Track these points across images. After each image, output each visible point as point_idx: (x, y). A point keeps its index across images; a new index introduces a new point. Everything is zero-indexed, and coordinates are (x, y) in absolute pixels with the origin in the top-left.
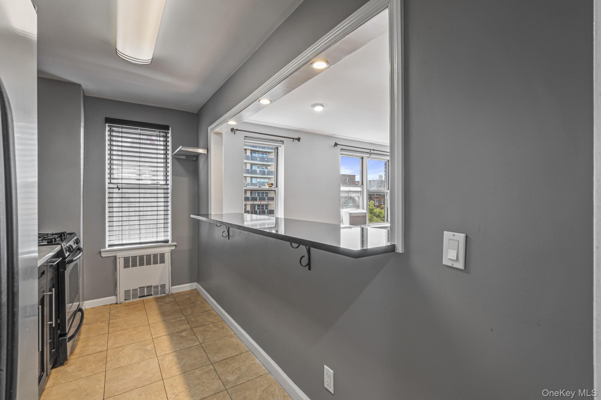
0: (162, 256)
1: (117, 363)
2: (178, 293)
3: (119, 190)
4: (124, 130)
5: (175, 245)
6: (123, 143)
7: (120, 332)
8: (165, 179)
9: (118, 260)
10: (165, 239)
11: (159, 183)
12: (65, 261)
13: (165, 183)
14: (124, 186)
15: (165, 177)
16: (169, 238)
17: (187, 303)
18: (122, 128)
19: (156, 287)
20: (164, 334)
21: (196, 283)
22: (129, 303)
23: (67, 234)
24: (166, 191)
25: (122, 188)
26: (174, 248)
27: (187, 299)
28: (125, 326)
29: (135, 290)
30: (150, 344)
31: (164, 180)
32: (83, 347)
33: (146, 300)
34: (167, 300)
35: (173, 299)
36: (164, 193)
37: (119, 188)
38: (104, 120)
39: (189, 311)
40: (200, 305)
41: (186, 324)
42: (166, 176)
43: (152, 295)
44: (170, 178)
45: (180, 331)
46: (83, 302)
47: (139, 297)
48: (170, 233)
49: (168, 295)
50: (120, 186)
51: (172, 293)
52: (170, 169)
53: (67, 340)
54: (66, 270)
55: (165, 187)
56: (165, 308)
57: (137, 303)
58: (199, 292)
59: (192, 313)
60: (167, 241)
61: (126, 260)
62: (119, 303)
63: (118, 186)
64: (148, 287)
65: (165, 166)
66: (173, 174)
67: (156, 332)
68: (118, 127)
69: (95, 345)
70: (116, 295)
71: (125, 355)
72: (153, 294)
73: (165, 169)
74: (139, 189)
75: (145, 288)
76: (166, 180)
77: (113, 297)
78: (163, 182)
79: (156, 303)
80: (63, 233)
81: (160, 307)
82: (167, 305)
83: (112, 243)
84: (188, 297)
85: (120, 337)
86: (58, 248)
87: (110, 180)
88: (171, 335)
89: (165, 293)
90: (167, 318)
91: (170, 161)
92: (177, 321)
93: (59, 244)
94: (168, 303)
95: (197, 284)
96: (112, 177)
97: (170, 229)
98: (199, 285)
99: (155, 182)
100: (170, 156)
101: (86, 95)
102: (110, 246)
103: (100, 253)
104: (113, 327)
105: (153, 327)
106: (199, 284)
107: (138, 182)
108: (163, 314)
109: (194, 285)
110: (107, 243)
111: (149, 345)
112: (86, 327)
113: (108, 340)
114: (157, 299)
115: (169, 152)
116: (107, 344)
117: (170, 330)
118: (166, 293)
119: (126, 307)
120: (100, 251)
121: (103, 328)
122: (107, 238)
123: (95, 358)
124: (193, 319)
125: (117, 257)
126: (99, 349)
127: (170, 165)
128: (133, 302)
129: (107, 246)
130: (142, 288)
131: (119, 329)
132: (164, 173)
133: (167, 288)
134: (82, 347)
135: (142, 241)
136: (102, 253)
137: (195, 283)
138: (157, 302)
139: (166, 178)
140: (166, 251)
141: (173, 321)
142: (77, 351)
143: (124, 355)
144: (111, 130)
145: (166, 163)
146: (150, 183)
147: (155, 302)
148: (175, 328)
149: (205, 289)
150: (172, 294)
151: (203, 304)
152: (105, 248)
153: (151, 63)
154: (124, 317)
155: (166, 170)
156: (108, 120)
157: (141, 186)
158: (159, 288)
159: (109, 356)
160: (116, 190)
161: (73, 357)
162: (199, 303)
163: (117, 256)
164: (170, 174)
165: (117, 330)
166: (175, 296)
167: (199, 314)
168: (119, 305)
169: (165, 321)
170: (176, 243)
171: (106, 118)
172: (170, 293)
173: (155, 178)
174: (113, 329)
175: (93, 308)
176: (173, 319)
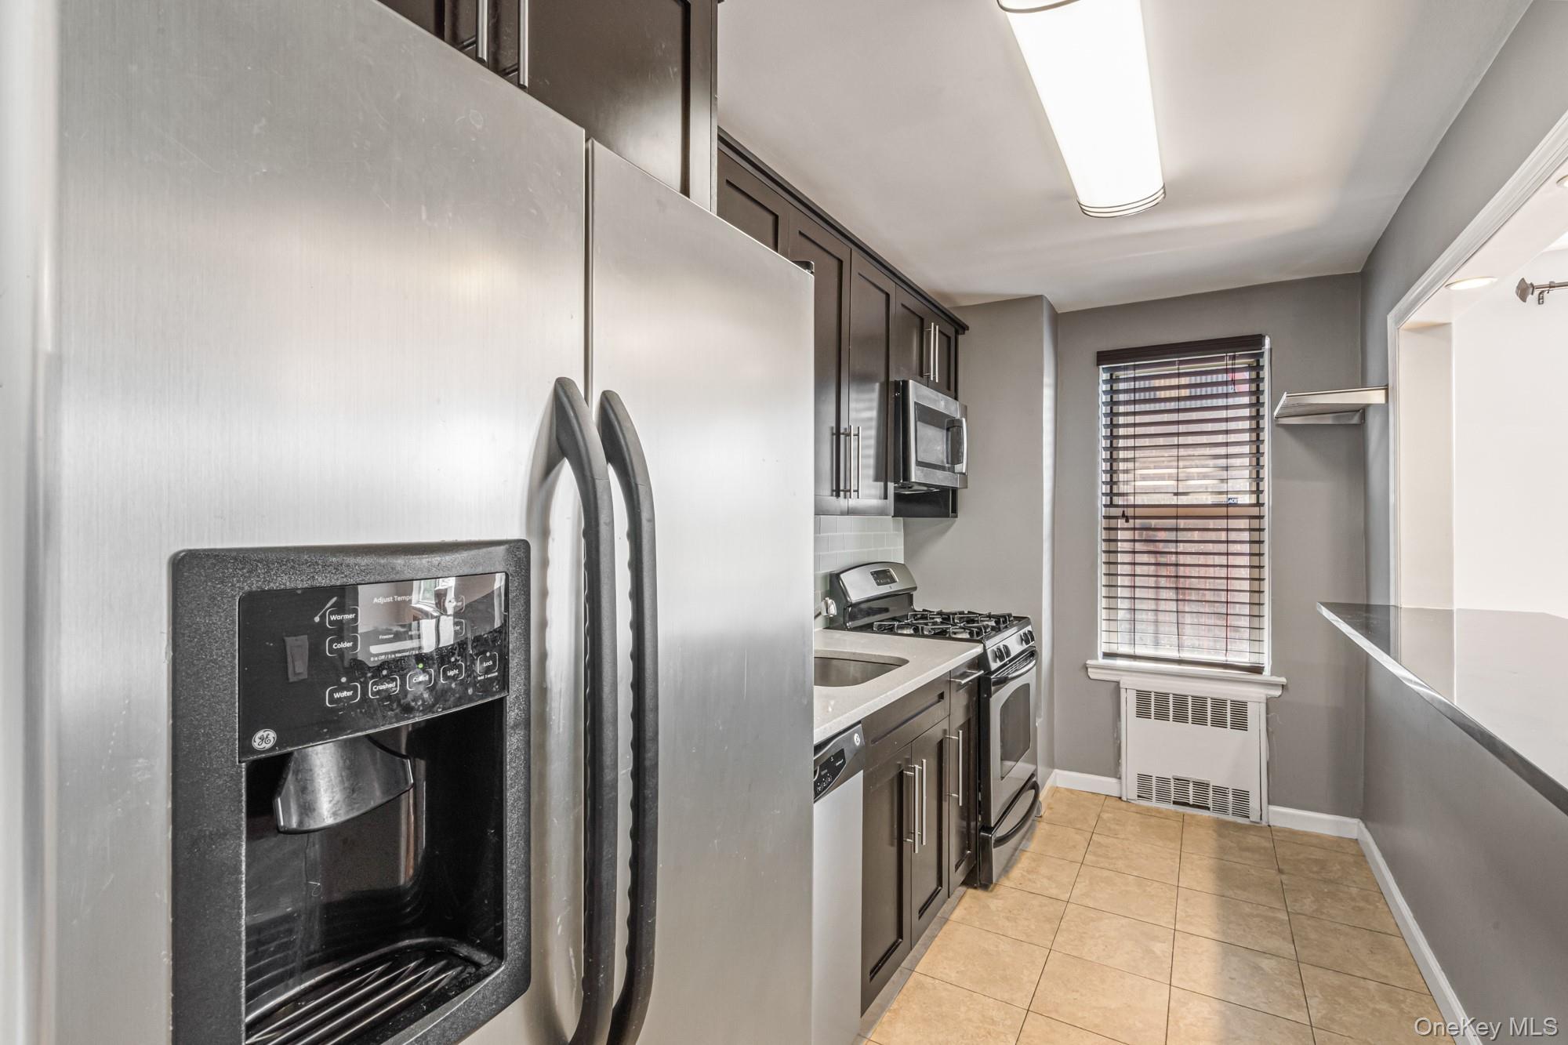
0: (1240, 708)
1: (1076, 946)
2: (1293, 833)
3: (1127, 521)
4: (1140, 373)
5: (1283, 685)
6: (1137, 406)
7: (1106, 873)
8: (1254, 489)
9: (1123, 691)
10: (1253, 660)
11: (1235, 501)
12: (990, 679)
13: (1254, 501)
14: (1139, 512)
15: (1254, 484)
16: (1266, 661)
17: (1311, 875)
18: (1135, 367)
19: (1220, 791)
20: (1208, 933)
21: (1358, 820)
22: (1149, 809)
23: (1012, 618)
24: (1255, 524)
25: (1135, 518)
26: (1277, 693)
27: (1316, 861)
28: (1120, 864)
29: (1163, 780)
30: (1164, 942)
31: (1252, 492)
32: (1029, 872)
33: (1192, 816)
34: (1252, 839)
35: (1268, 845)
36: (1251, 530)
37: (1127, 517)
38: (1093, 358)
39: (1308, 904)
40: (1353, 899)
41: (1284, 939)
42: (1258, 479)
43: (1208, 809)
44: (1266, 485)
45: (1256, 948)
46: (1050, 770)
47: (1175, 803)
48: (1267, 647)
49: (1255, 827)
50: (1130, 512)
51: (1271, 824)
52: (1266, 460)
53: (993, 842)
54: (991, 697)
55: (1255, 511)
56: (1235, 860)
57: (1165, 816)
58: (1364, 856)
59: (1313, 911)
60: (1257, 670)
61: (1143, 697)
62: (1124, 798)
63: (1124, 512)
64: (1197, 784)
65: (1254, 451)
66: (1276, 475)
67: (1189, 916)
68: (1126, 368)
69: (1049, 878)
70: (1120, 778)
71: (1100, 936)
72: (1211, 805)
73: (1254, 459)
74: (1177, 517)
75: (1191, 785)
76: (1258, 492)
77: (1113, 780)
78: (1246, 499)
79: (1215, 835)
80: (1004, 616)
81: (1222, 850)
82: (1247, 854)
83: (1114, 649)
84: (1319, 854)
85: (1103, 885)
86: (977, 650)
87: (1111, 499)
88: (1228, 946)
89: (1248, 817)
90: (1230, 893)
91: (1266, 435)
92: (1258, 916)
93: (980, 642)
94: (1247, 849)
95: (1362, 825)
96: (1115, 491)
97: (1266, 635)
98: (1365, 831)
99: (1223, 499)
100: (1266, 423)
101: (1059, 312)
102: (1107, 655)
103: (1086, 668)
104: (1095, 854)
105: (1186, 900)
106: (1367, 827)
107: (1174, 500)
108: (1224, 875)
109: (1352, 828)
110: (1102, 648)
111: (1160, 942)
112: (1045, 829)
113: (1078, 880)
114: (1222, 825)
115: (1265, 411)
116: (1071, 888)
117: (1229, 931)
118: (1251, 819)
119: (1138, 815)
120: (1086, 664)
121: (1074, 847)
122: (1103, 637)
123: (1040, 906)
124: (1313, 936)
125: (1121, 686)
126: (1054, 892)
127: (1266, 448)
128: (1158, 810)
129: (1100, 655)
130: (1182, 782)
131: (1107, 865)
132: (1250, 472)
133: (1254, 803)
134: (1025, 869)
135: (1186, 655)
136: (1089, 670)
137: (1356, 821)
138: (1220, 835)
139: (1258, 485)
140: (1254, 695)
141: (1247, 909)
142: (1016, 872)
143: (1097, 935)
144: (1114, 377)
145: (1258, 441)
146: (1209, 502)
147: (1214, 831)
148: (1244, 931)
149: (1385, 855)
150: (1269, 826)
151: (1367, 901)
152: (1096, 658)
153: (1164, 197)
154: (1127, 839)
155: (1258, 464)
156: (1103, 357)
157: (1181, 511)
158: (1231, 797)
159: (1067, 918)
160: (1121, 523)
161: (1006, 882)
162: (1354, 891)
163: (1121, 682)
164: (1266, 473)
165: (1102, 865)
166: (1276, 838)
167: (1340, 927)
168: (1123, 805)
169: (1223, 896)
170: (1283, 680)
171: (1098, 353)
172: (1264, 823)
173: (1224, 487)
174: (1093, 858)
175: (1071, 791)
176: (1250, 905)
